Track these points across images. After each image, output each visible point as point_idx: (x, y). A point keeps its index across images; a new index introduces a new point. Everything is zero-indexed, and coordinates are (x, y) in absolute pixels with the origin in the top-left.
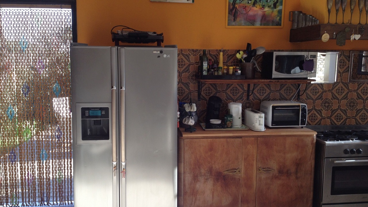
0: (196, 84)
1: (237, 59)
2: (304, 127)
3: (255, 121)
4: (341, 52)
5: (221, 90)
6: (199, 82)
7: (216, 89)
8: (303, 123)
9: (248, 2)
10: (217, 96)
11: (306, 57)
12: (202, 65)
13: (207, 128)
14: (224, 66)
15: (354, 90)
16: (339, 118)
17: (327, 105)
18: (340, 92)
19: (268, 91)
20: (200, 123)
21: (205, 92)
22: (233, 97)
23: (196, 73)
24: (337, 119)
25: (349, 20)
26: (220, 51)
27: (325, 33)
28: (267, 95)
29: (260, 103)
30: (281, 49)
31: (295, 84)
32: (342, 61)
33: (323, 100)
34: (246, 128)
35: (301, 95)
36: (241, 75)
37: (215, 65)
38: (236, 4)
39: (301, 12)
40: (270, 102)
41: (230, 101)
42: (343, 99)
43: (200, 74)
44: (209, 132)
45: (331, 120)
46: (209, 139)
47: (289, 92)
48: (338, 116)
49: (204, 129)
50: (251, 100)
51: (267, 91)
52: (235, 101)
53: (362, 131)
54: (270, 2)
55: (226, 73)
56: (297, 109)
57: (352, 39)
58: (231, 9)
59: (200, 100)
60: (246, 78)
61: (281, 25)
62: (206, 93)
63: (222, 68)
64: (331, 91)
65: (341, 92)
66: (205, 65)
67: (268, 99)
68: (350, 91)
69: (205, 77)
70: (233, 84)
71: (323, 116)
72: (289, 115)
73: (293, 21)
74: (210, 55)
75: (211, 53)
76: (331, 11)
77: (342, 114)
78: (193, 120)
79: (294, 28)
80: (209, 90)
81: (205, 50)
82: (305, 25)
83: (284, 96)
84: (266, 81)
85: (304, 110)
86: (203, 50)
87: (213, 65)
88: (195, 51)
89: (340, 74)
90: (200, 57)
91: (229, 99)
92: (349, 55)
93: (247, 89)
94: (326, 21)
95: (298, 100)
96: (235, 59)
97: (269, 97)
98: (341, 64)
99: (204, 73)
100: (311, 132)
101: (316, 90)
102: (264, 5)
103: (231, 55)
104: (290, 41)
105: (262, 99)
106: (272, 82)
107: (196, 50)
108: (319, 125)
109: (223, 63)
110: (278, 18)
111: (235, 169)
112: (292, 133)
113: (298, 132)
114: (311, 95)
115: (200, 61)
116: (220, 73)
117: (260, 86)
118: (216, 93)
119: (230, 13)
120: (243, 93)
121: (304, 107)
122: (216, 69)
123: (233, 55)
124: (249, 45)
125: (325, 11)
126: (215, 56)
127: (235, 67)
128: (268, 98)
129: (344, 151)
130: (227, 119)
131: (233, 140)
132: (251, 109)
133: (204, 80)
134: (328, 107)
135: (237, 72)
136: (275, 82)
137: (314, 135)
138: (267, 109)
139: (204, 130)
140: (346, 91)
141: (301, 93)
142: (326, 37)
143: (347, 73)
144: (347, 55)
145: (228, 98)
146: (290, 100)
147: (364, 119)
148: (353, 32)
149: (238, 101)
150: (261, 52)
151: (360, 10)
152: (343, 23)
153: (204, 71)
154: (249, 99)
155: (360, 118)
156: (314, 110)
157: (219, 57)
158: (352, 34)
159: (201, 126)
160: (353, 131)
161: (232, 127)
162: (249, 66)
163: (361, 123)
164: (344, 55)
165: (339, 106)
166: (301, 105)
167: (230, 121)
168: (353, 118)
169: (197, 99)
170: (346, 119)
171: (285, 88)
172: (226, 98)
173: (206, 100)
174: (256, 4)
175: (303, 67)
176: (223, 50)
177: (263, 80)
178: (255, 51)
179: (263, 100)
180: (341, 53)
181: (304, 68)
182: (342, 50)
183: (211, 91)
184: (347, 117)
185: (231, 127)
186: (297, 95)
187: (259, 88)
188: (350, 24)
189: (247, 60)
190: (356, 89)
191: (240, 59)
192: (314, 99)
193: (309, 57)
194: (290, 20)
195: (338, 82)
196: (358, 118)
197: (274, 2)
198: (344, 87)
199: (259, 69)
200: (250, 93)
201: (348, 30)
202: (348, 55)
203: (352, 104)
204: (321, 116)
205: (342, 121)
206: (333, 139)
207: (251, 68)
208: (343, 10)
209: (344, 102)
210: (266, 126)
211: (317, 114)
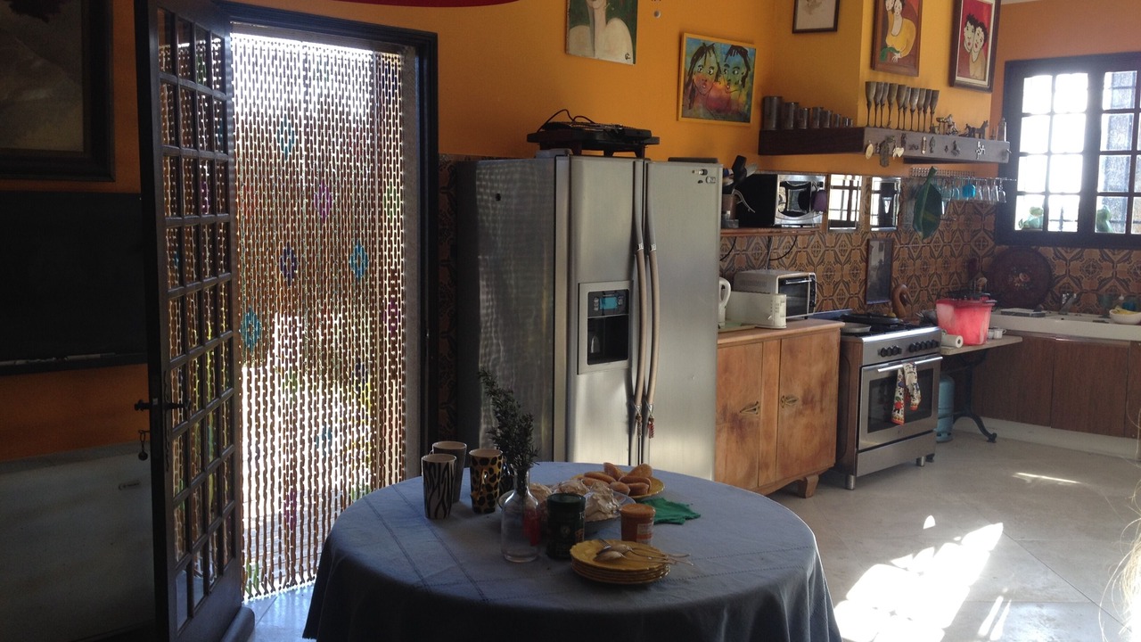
3: (774, 309)
9: (710, 72)
27: (869, 144)
54: (738, 74)
57: (895, 154)
58: (687, 83)
61: (749, 121)
79: (770, 130)
102: (730, 81)
104: (760, 153)
110: (747, 107)
111: (753, 406)
119: (686, 91)
124: (741, 160)
131: (752, 346)
138: (765, 286)
142: (870, 151)
148: (895, 144)
151: (901, 105)
152: (881, 126)
158: (894, 147)
166: (810, 276)
174: (720, 76)
181: (815, 206)
197: (742, 74)
199: (750, 208)
207: (732, 205)
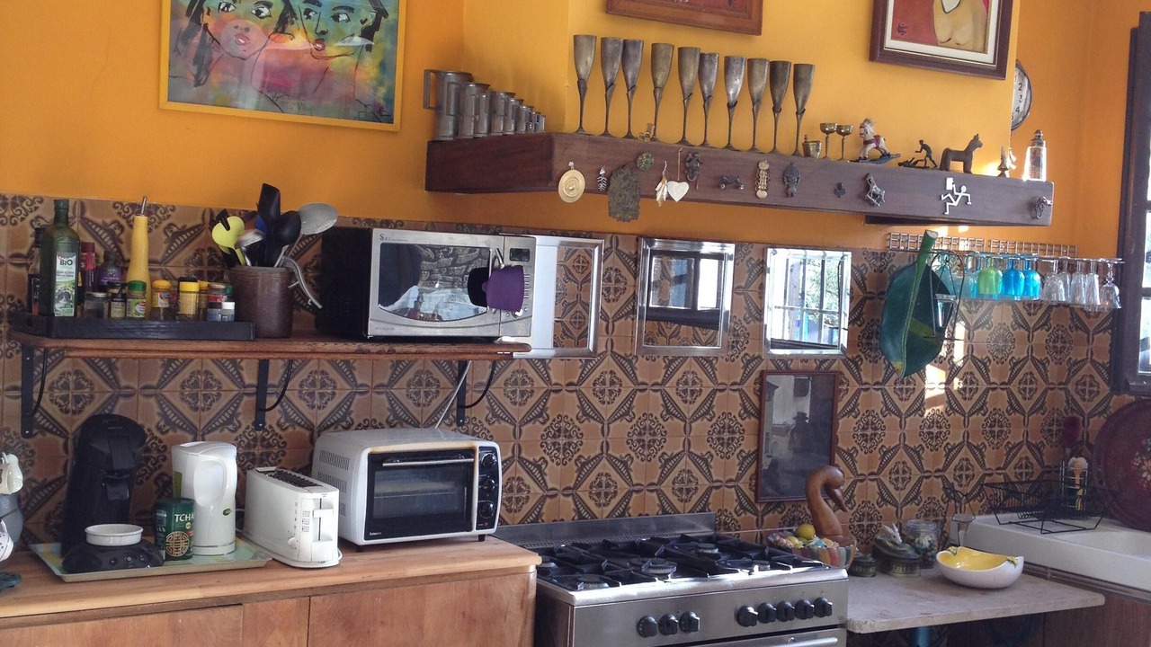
0: (11, 355)
1: (213, 248)
2: (489, 535)
3: (299, 525)
4: (608, 240)
5: (134, 384)
6: (27, 350)
7: (113, 382)
8: (486, 519)
9: (258, 13)
10: (116, 412)
11: (496, 257)
12: (49, 272)
13: (70, 568)
14: (153, 280)
15: (653, 385)
16: (602, 490)
17: (562, 441)
18: (607, 392)
19: (344, 388)
20: (32, 546)
21: (57, 393)
22: (192, 419)
23: (12, 305)
24: (598, 494)
25: (649, 125)
26: (136, 208)
27: (569, 169)
28: (339, 406)
29: (312, 441)
30: (394, 218)
31: (450, 363)
32: (613, 274)
33: (548, 424)
34: (255, 557)
35: (468, 407)
36: (235, 320)
37: (112, 270)
38: (206, 10)
39: (468, 78)
40: (353, 435)
41: (180, 432)
42: (616, 417)
43: (35, 310)
44: (83, 588)
45: (578, 500)
46: (88, 624)
47: (427, 394)
48: (600, 485)
49: (58, 573)
50: (270, 427)
51: (338, 387)
52: (201, 434)
53: (684, 538)
54: (349, 20)
55: (166, 309)
56: (464, 463)
57: (662, 196)
58: (184, 30)
59: (31, 436)
60: (259, 335)
61: (391, 121)
62: (65, 398)
63: (144, 285)
64: (578, 388)
65: (611, 392)
66: (66, 272)
67: (344, 424)
68: (641, 388)
69: (69, 328)
70: (192, 360)
71: (550, 485)
72: (434, 491)
73: (438, 109)
74: (85, 222)
75: (88, 215)
76: (588, 85)
77: (615, 476)
78: (6, 534)
79: (444, 139)
80: (78, 386)
81: (67, 201)
82: (490, 130)
83: (406, 410)
84: (341, 346)
85: (489, 468)
86: (57, 202)
87: (100, 271)
88: (9, 201)
89: (605, 323)
90: (38, 231)
91: (174, 426)
92: (637, 253)
93: (254, 381)
94: (570, 124)
95: (459, 424)
96: (203, 250)
97: (348, 413)
98: (609, 284)
99: (57, 306)
100: (521, 555)
101: (524, 383)
102: (323, 33)
103: (183, 231)
104: (429, 188)
105: (319, 423)
106: (368, 352)
107: (15, 198)
108: (535, 521)
109: (151, 262)
110: (382, 91)
112: (449, 566)
113: (470, 559)
114: (506, 402)
115: (37, 251)
116: (138, 310)
117: (312, 366)
118: (113, 400)
119: (180, 46)
120: (239, 397)
121: (489, 457)
122: (116, 291)
123: (193, 228)
124: (269, 194)
125: (567, 83)
126: (111, 233)
127: (205, 284)
128: (343, 418)
129: (638, 625)
130: (170, 518)
132: (273, 468)
133: (62, 343)
134: (565, 449)
135: (219, 306)
136: (379, 353)
137: (528, 567)
138: (347, 468)
139: (59, 580)
140: (628, 387)
141: (471, 397)
142: (572, 184)
143: (629, 320)
144: (627, 252)
145: (168, 421)
146: (430, 423)
147: (688, 491)
148: (663, 173)
149: (217, 432)
150: (319, 224)
151: (686, 92)
152: (629, 136)
153: (61, 297)
154: (264, 423)
155: (673, 489)
156: (518, 466)
157: (130, 237)
158: (660, 180)
159: (37, 559)
160: (653, 539)
161: (190, 557)
162: (269, 282)
163: (677, 507)
164: (619, 253)
165: (603, 443)
166: (481, 448)
167: (184, 530)
168: (652, 491)
169: (16, 427)
170: (630, 493)
171: (410, 375)
172: (162, 423)
173: (62, 432)
174: (293, 23)
175: (484, 294)
176: (150, 206)
177: (330, 346)
178: (295, 219)
179: (325, 427)
180: (608, 245)
181: (489, 298)
182: (614, 233)
183: (86, 392)
184: (632, 488)
185: (187, 557)
186: (455, 406)
187: (305, 377)
188: (653, 139)
189: (261, 255)
190: (660, 381)
191: (227, 252)
192: (518, 419)
193: (507, 256)
194: (426, 106)
195: (599, 352)
196: (666, 487)
197: (363, 22)
198: (620, 374)
199: (311, 298)
200: (271, 400)
201: (646, 162)
202: (633, 252)
203: (647, 438)
204: (543, 485)
205: (614, 502)
206: (598, 580)
207: (276, 290)
208: (627, 85)
209: (621, 428)
210: (345, 544)
211: (528, 480)
